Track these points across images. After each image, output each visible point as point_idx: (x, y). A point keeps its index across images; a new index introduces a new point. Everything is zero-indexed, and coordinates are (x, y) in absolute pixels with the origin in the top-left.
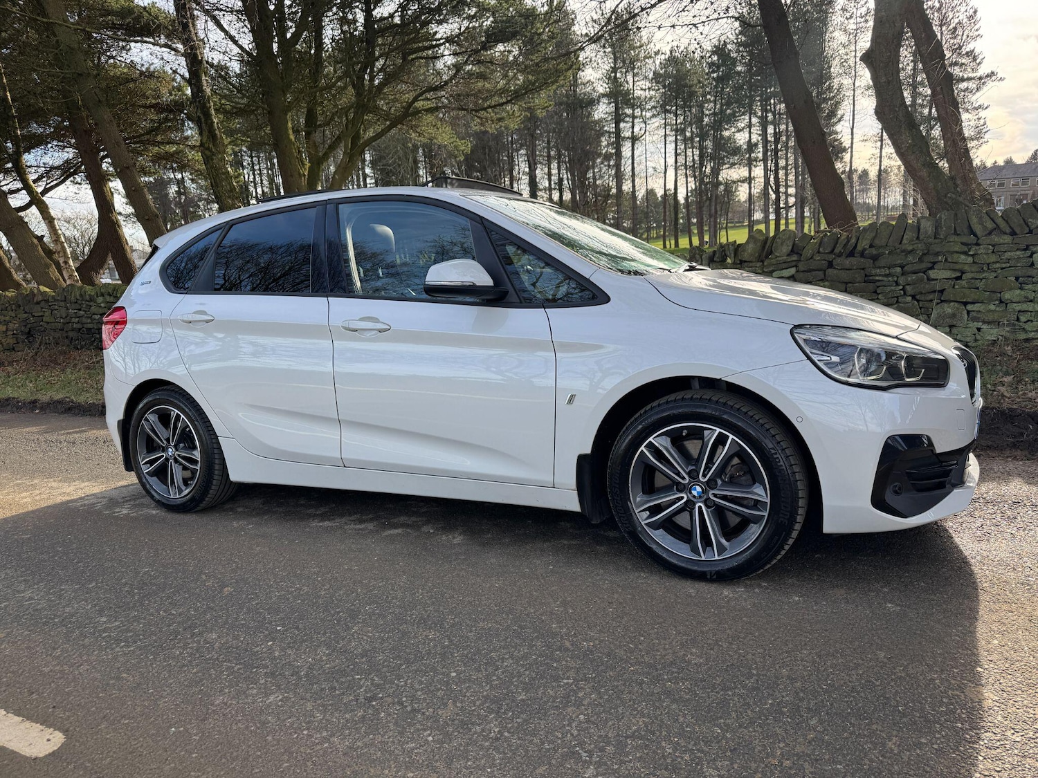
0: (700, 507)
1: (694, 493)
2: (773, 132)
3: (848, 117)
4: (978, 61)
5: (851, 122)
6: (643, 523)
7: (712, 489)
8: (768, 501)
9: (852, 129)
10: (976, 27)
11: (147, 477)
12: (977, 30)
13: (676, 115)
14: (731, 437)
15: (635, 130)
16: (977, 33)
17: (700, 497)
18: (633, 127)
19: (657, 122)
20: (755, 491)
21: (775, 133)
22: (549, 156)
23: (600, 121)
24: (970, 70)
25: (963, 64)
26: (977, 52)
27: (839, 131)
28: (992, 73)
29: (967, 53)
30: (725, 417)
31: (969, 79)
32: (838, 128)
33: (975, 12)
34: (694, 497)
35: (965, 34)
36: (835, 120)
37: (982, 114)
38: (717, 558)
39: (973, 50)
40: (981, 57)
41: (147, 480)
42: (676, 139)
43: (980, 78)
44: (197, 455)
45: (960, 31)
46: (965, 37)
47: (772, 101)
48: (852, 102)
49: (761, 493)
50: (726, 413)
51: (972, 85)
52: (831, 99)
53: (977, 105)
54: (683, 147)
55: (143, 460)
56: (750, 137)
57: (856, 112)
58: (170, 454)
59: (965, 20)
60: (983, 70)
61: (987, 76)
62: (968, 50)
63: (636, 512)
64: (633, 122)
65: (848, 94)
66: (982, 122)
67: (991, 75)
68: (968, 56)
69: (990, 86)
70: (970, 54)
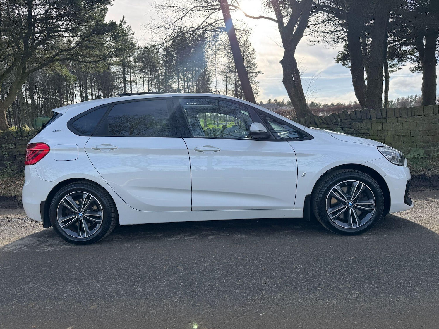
0: (352, 210)
1: (349, 205)
2: (187, 85)
3: (214, 82)
4: (255, 67)
5: (215, 84)
6: (331, 218)
7: (356, 203)
8: (375, 204)
9: (216, 87)
10: (254, 55)
11: (63, 229)
13: (148, 74)
14: (363, 184)
15: (131, 78)
16: (255, 57)
17: (351, 206)
18: (130, 77)
19: (140, 76)
20: (371, 202)
21: (188, 85)
22: (91, 85)
23: (114, 73)
24: (253, 69)
25: (251, 67)
27: (211, 87)
28: (260, 71)
29: (252, 63)
30: (361, 177)
31: (253, 73)
32: (211, 86)
33: (254, 49)
34: (349, 206)
35: (251, 57)
36: (209, 83)
37: (258, 85)
38: (358, 226)
39: (254, 63)
40: (256, 65)
41: (63, 231)
42: (149, 84)
43: (257, 73)
44: (100, 214)
45: (249, 55)
46: (251, 58)
47: (186, 73)
48: (215, 77)
49: (372, 202)
50: (361, 176)
51: (254, 75)
52: (208, 74)
53: (256, 82)
54: (151, 87)
55: (60, 221)
56: (179, 86)
57: (217, 81)
58: (80, 215)
59: (251, 52)
60: (257, 70)
61: (258, 72)
62: (252, 62)
63: (329, 214)
64: (130, 75)
65: (214, 73)
66: (257, 88)
67: (260, 72)
68: (252, 64)
69: (259, 76)
70: (253, 64)
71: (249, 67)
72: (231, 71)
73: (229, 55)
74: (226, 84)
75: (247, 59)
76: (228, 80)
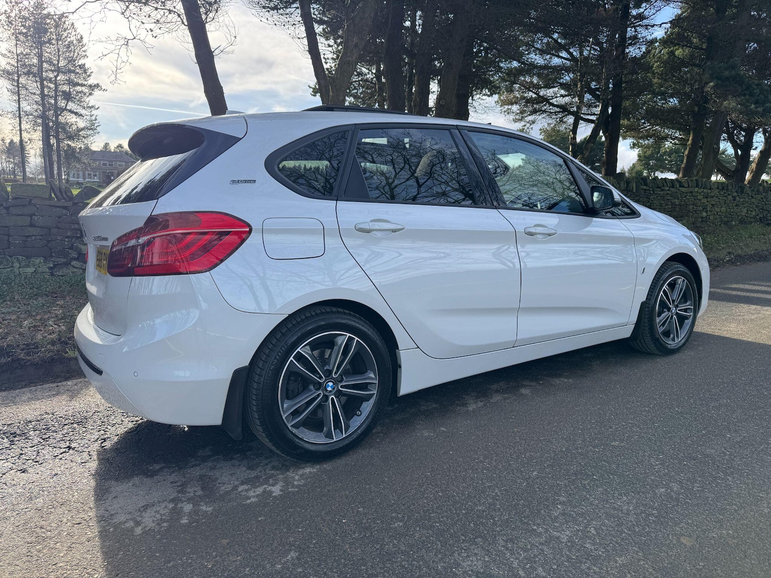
4: (88, 74)
10: (83, 49)
12: (84, 51)
16: (85, 54)
24: (82, 79)
25: (78, 73)
26: (87, 66)
28: (98, 84)
29: (80, 66)
31: (82, 85)
33: (82, 38)
35: (77, 52)
37: (94, 112)
39: (84, 65)
40: (90, 71)
43: (90, 86)
45: (72, 48)
46: (76, 54)
51: (85, 90)
53: (90, 105)
60: (91, 81)
61: (95, 86)
62: (80, 63)
66: (93, 118)
67: (97, 86)
68: (80, 68)
69: (97, 92)
70: (82, 67)
71: (74, 72)
72: (28, 73)
73: (21, 38)
74: (19, 101)
75: (67, 54)
76: (23, 92)
